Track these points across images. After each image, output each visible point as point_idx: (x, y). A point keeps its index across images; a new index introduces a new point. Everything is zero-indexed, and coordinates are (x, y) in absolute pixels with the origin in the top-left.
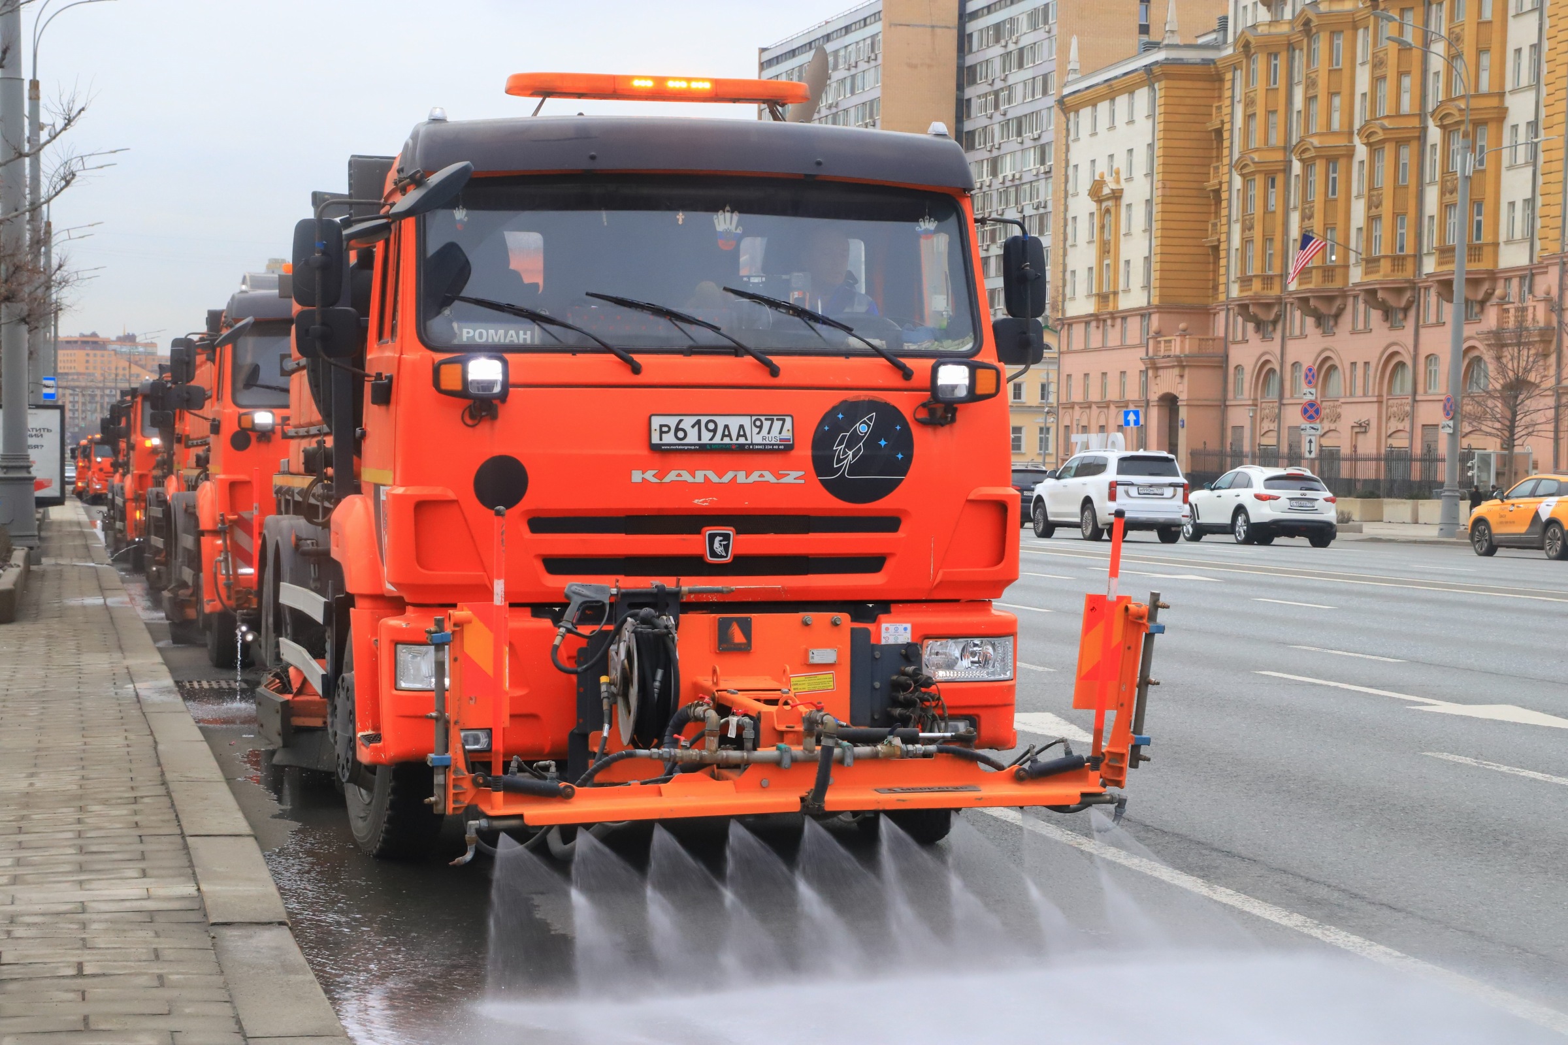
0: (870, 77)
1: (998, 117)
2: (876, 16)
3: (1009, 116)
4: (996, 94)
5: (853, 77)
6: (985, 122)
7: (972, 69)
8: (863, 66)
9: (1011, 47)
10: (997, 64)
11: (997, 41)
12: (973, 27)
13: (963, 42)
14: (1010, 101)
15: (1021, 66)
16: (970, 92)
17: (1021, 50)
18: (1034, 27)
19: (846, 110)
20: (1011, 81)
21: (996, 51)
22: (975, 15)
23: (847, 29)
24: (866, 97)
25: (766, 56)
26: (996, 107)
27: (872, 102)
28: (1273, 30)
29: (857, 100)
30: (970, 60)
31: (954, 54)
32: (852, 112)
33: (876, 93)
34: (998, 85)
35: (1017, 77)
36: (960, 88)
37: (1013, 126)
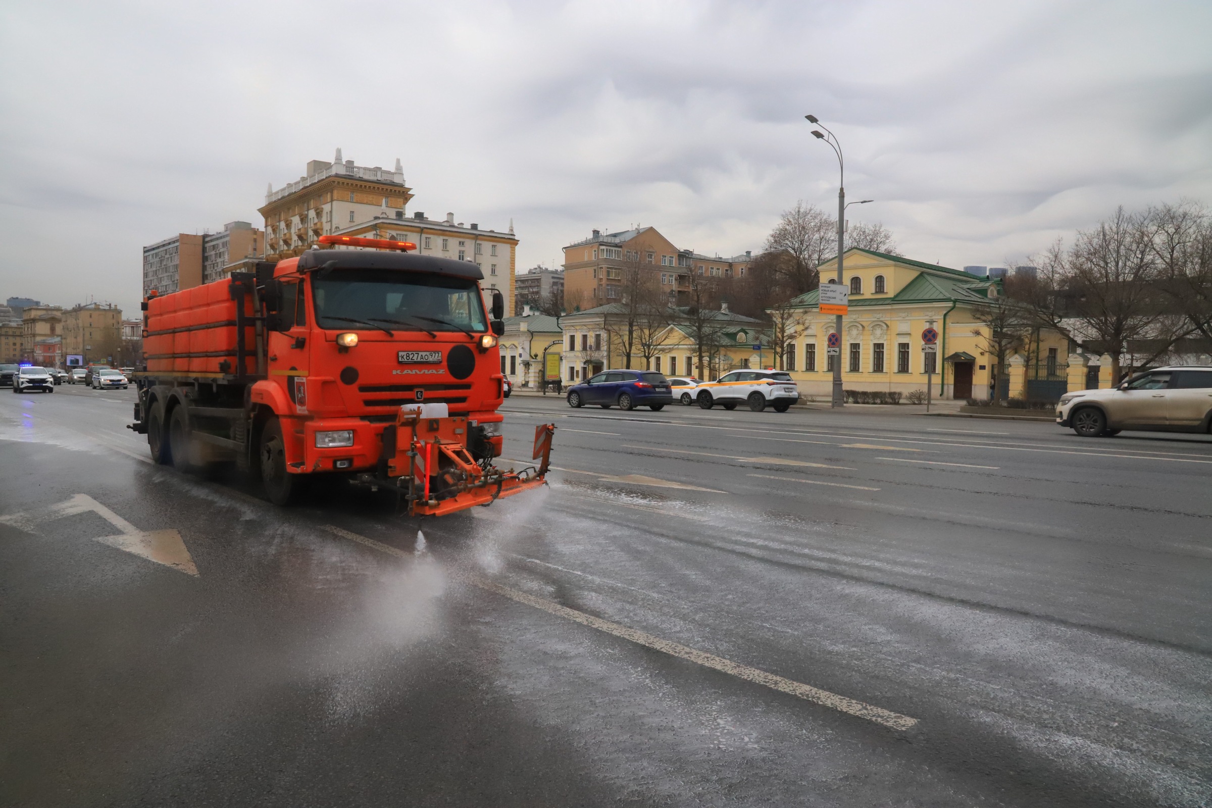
0: (176, 257)
1: (214, 271)
2: (177, 241)
3: (217, 270)
4: (214, 264)
5: (171, 257)
6: (210, 272)
7: (207, 257)
8: (174, 254)
9: (217, 252)
10: (214, 256)
11: (213, 250)
12: (207, 245)
13: (204, 250)
14: (217, 267)
15: (220, 257)
16: (206, 263)
17: (220, 253)
18: (223, 247)
19: (169, 267)
20: (218, 261)
21: (213, 253)
22: (207, 242)
23: (169, 244)
24: (175, 263)
25: (146, 249)
26: (214, 268)
27: (177, 265)
28: (288, 252)
29: (172, 264)
30: (206, 254)
31: (201, 253)
32: (171, 267)
33: (178, 262)
34: (214, 262)
35: (219, 260)
36: (203, 262)
37: (218, 274)
